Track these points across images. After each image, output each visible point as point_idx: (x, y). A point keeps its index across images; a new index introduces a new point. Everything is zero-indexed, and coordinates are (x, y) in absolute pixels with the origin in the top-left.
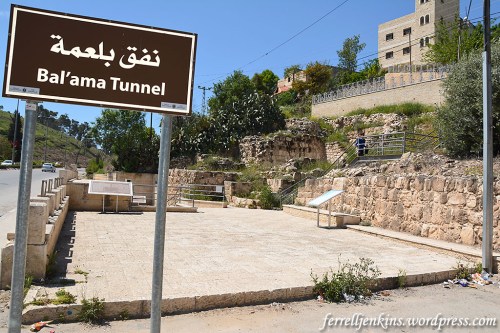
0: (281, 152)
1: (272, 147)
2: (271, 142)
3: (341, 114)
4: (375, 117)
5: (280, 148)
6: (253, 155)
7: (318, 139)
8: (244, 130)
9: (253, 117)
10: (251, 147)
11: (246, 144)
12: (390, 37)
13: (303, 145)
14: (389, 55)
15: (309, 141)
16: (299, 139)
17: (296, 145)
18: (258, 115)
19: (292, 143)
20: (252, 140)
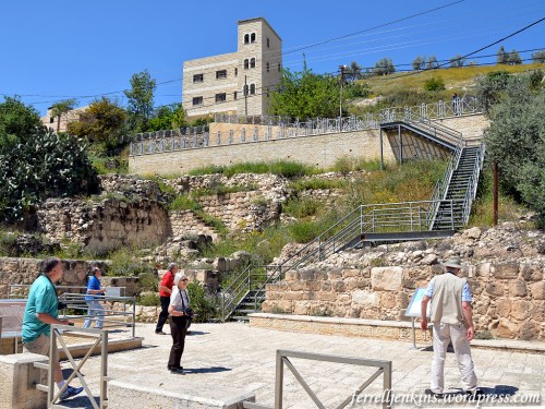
0: (113, 223)
1: (102, 216)
2: (99, 209)
3: (185, 172)
4: (243, 178)
5: (113, 218)
6: (68, 229)
7: (160, 206)
8: (42, 189)
9: (54, 169)
10: (62, 217)
11: (52, 212)
12: (199, 78)
13: (142, 214)
14: (197, 101)
15: (149, 209)
16: (136, 206)
17: (133, 214)
18: (63, 166)
19: (127, 211)
20: (63, 205)
